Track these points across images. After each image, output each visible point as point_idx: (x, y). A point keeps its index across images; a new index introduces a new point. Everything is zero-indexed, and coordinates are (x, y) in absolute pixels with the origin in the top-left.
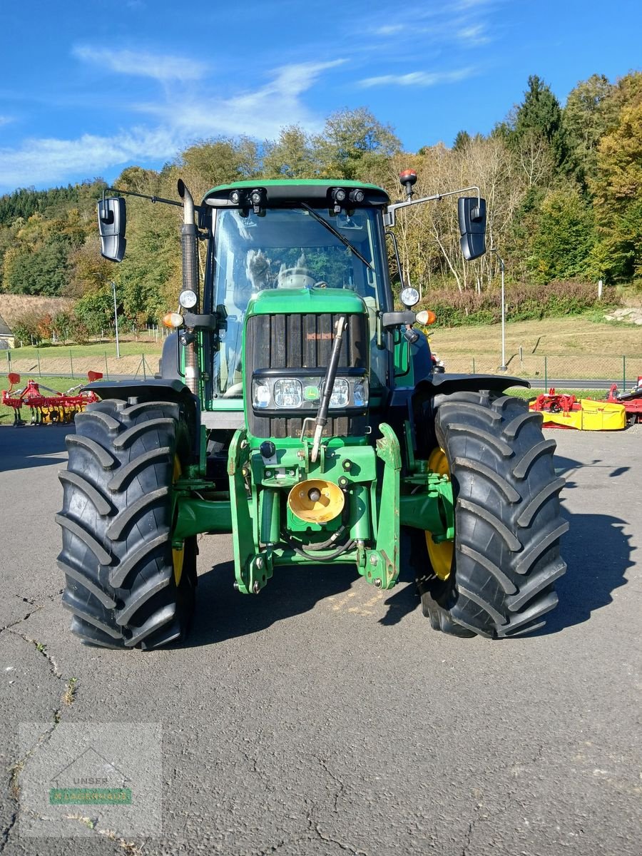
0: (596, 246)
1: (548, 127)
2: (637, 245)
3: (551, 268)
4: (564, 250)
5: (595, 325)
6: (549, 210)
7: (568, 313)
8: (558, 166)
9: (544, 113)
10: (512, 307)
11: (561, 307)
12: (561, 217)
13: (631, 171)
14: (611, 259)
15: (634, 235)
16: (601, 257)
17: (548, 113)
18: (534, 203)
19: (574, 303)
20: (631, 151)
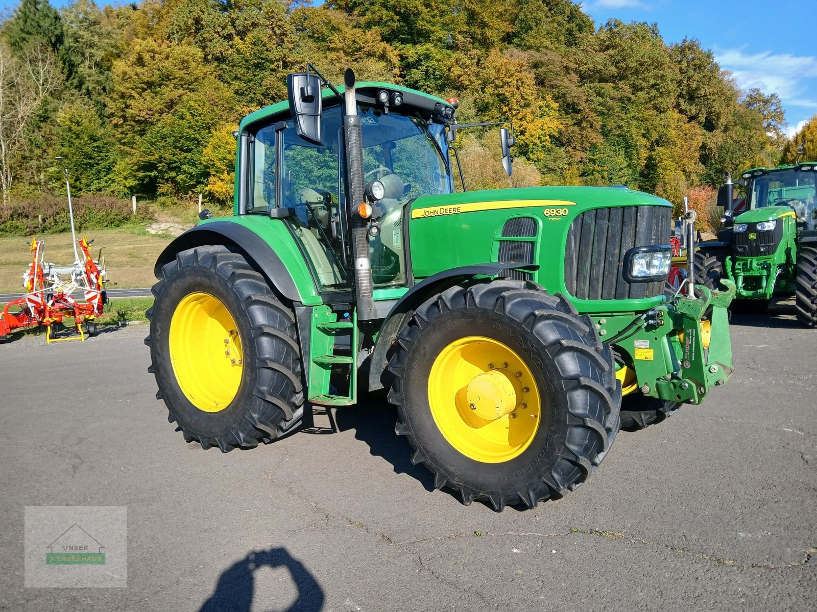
0: (118, 163)
1: (53, 39)
2: (159, 166)
3: (76, 181)
4: (86, 164)
5: (139, 238)
6: (68, 123)
7: (107, 226)
8: (67, 80)
9: (47, 25)
10: (47, 219)
11: (99, 220)
12: (82, 131)
13: (148, 98)
14: (135, 176)
15: (157, 157)
16: (125, 174)
17: (51, 24)
18: (50, 114)
19: (112, 216)
20: (146, 79)
